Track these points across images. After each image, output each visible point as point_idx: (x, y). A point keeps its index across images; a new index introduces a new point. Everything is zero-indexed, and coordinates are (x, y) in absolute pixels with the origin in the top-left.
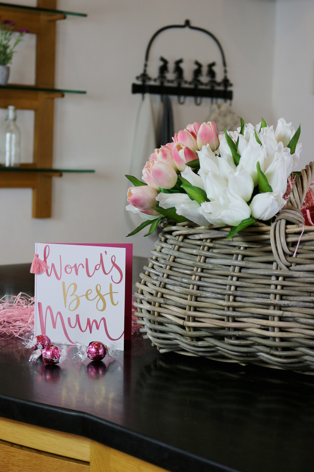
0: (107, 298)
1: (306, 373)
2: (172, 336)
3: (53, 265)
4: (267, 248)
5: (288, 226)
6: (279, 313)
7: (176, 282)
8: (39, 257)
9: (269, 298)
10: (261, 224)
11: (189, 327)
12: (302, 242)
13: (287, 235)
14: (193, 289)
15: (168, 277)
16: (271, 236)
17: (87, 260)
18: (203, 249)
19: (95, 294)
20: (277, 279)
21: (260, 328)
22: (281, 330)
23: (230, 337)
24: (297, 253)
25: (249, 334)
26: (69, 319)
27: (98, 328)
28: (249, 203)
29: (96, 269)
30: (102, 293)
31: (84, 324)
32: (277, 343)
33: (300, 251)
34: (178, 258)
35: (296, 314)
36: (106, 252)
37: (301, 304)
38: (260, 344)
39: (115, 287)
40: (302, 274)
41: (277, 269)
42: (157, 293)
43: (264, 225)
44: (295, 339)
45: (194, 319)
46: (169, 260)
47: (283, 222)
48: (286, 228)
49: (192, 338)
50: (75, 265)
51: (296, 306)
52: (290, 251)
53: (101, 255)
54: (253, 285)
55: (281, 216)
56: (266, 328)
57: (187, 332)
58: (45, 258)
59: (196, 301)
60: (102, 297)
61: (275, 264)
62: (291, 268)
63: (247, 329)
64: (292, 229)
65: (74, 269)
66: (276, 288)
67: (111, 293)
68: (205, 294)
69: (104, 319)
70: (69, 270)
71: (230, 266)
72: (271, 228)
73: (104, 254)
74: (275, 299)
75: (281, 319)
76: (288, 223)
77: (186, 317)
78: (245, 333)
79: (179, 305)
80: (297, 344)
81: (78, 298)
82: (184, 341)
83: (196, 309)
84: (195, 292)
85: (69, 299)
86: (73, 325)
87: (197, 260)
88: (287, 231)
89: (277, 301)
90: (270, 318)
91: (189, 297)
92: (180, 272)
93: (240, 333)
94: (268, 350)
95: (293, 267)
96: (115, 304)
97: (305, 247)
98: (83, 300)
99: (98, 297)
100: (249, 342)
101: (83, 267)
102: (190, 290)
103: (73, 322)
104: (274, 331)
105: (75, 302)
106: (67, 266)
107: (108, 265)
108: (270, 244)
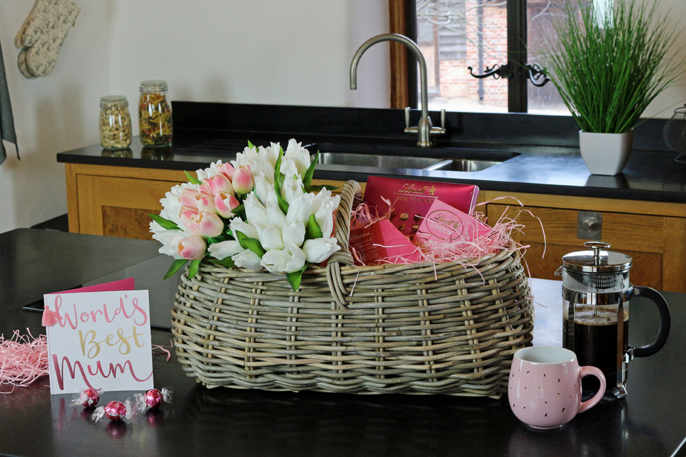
0: (131, 341)
1: (360, 394)
2: (228, 375)
3: (67, 315)
4: (326, 289)
5: (343, 268)
6: (343, 348)
7: (231, 325)
8: (50, 309)
9: (331, 336)
10: (315, 267)
11: (249, 367)
12: (358, 283)
13: (342, 277)
14: (251, 331)
15: (219, 320)
16: (328, 279)
17: (105, 306)
18: (256, 292)
19: (116, 338)
20: (337, 317)
21: (323, 363)
22: (344, 363)
23: (292, 373)
24: (354, 293)
25: (313, 368)
26: (89, 367)
27: (122, 371)
28: (301, 247)
29: (116, 314)
30: (125, 336)
31: (106, 370)
32: (341, 374)
33: (356, 290)
34: (226, 300)
35: (358, 348)
36: (126, 296)
37: (362, 338)
38: (321, 376)
39: (139, 330)
40: (360, 311)
41: (336, 308)
42: (209, 336)
43: (317, 267)
44: (358, 370)
45: (255, 360)
46: (217, 303)
47: (337, 265)
48: (341, 270)
49: (251, 376)
50: (92, 312)
51: (358, 341)
52: (346, 291)
53: (121, 299)
54: (314, 325)
55: (334, 259)
56: (330, 363)
57: (246, 371)
58: (57, 309)
59: (255, 342)
60: (125, 341)
61: (333, 304)
62: (348, 306)
63: (311, 365)
64: (347, 270)
65: (91, 316)
66: (337, 326)
67: (135, 335)
68: (265, 335)
69: (128, 362)
70: (85, 318)
71: (287, 308)
72: (326, 271)
73: (124, 298)
74: (337, 336)
75: (343, 354)
76: (342, 264)
77: (246, 358)
78: (309, 368)
79: (237, 347)
80: (359, 374)
81: (97, 345)
82: (243, 379)
83: (255, 350)
84: (253, 334)
85: (87, 347)
86: (94, 372)
87: (252, 303)
88: (342, 273)
89: (339, 338)
90: (333, 353)
91: (247, 339)
92: (233, 315)
93: (304, 368)
94: (330, 381)
95: (351, 306)
96: (141, 345)
97: (360, 287)
98: (103, 346)
99: (121, 341)
100: (311, 375)
101: (102, 314)
102: (248, 333)
103: (94, 370)
104: (337, 364)
105: (95, 349)
106: (83, 314)
107: (129, 308)
108: (327, 286)
